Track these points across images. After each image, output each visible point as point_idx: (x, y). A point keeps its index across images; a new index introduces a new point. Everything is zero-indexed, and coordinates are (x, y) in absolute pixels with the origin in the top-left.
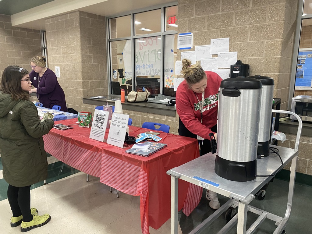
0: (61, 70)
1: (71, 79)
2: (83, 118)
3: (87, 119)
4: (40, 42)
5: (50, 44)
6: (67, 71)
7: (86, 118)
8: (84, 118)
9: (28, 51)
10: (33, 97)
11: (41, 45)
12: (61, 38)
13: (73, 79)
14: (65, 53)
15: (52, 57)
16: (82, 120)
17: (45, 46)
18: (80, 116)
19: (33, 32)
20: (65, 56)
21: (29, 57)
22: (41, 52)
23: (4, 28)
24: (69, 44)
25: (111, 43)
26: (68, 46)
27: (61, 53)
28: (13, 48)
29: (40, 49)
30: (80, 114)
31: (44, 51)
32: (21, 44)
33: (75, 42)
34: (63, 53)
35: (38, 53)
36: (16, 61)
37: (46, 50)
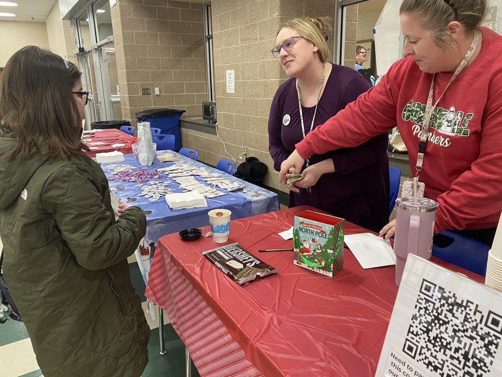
0: (236, 78)
1: (257, 95)
2: (313, 240)
3: (326, 246)
4: (202, 25)
5: (217, 23)
6: (249, 79)
7: (323, 242)
8: (317, 238)
9: (182, 46)
10: (187, 130)
11: (203, 33)
12: (239, 8)
13: (260, 96)
14: (246, 40)
15: (221, 50)
16: (307, 246)
17: (210, 34)
18: (301, 229)
19: (190, 9)
20: (246, 46)
21: (182, 57)
22: (203, 46)
23: (142, 3)
24: (256, 19)
25: (345, 9)
26: (253, 24)
27: (238, 41)
28: (157, 40)
29: (201, 39)
30: (302, 223)
31: (207, 43)
32: (170, 33)
33: (269, 11)
34: (241, 41)
35: (199, 48)
36: (162, 64)
37: (211, 40)
